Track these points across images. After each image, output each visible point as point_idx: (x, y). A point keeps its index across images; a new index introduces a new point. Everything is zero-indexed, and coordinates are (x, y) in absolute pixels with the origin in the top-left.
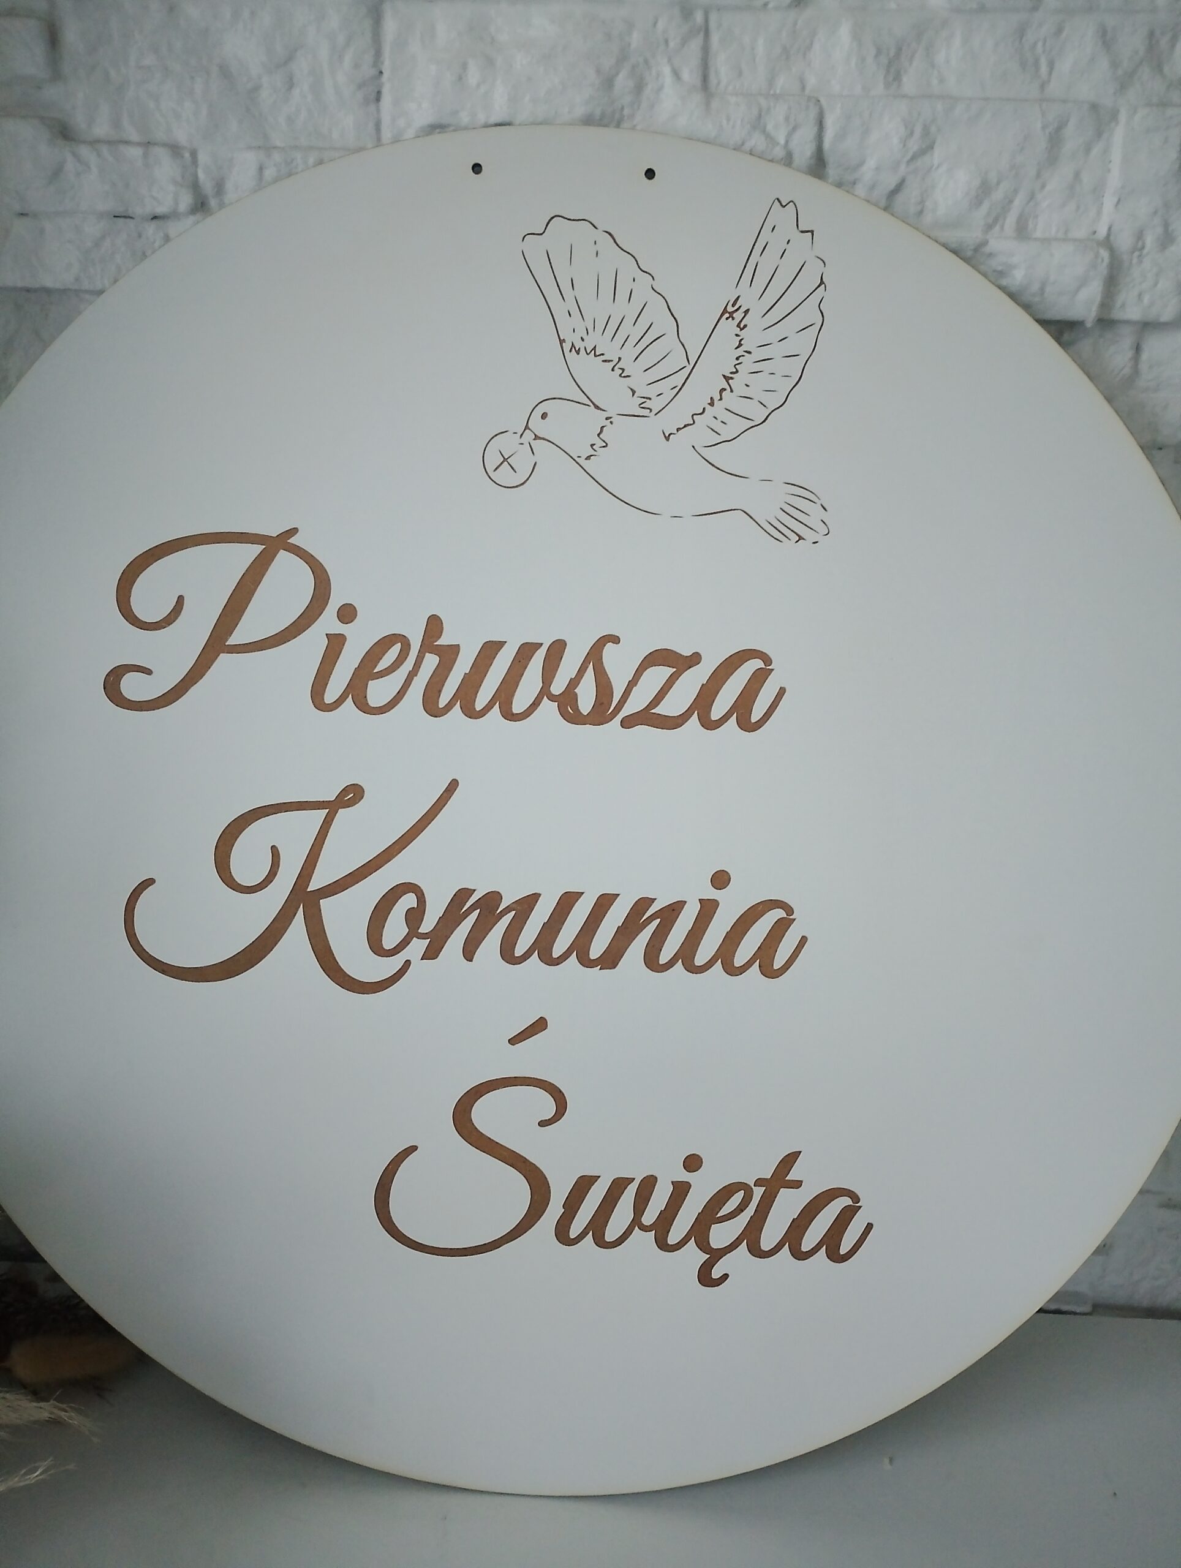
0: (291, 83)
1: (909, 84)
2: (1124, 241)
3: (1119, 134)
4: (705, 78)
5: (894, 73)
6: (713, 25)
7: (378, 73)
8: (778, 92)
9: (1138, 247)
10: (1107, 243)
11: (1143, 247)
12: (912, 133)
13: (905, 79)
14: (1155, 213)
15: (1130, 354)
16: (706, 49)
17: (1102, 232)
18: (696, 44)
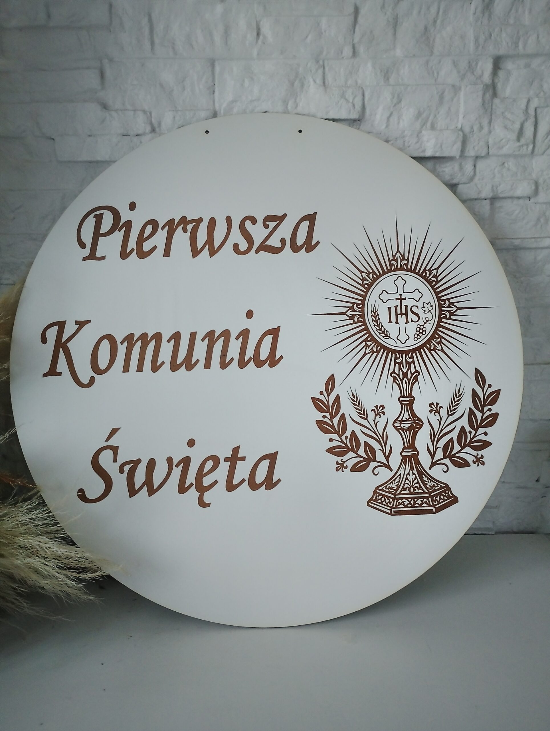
0: (184, 88)
1: (392, 81)
2: (467, 129)
3: (462, 94)
4: (324, 83)
5: (387, 78)
6: (326, 65)
7: (214, 85)
8: (348, 86)
9: (472, 131)
10: (461, 130)
11: (473, 131)
12: (394, 97)
13: (390, 80)
14: (476, 119)
15: (473, 168)
16: (324, 73)
17: (459, 126)
18: (320, 71)
